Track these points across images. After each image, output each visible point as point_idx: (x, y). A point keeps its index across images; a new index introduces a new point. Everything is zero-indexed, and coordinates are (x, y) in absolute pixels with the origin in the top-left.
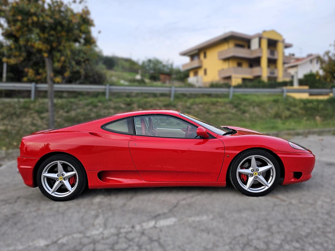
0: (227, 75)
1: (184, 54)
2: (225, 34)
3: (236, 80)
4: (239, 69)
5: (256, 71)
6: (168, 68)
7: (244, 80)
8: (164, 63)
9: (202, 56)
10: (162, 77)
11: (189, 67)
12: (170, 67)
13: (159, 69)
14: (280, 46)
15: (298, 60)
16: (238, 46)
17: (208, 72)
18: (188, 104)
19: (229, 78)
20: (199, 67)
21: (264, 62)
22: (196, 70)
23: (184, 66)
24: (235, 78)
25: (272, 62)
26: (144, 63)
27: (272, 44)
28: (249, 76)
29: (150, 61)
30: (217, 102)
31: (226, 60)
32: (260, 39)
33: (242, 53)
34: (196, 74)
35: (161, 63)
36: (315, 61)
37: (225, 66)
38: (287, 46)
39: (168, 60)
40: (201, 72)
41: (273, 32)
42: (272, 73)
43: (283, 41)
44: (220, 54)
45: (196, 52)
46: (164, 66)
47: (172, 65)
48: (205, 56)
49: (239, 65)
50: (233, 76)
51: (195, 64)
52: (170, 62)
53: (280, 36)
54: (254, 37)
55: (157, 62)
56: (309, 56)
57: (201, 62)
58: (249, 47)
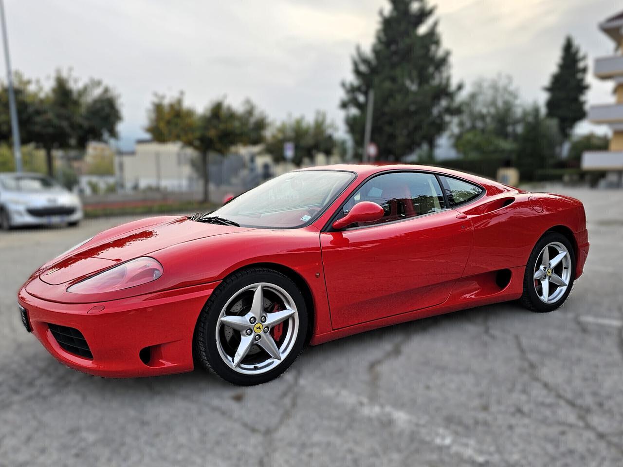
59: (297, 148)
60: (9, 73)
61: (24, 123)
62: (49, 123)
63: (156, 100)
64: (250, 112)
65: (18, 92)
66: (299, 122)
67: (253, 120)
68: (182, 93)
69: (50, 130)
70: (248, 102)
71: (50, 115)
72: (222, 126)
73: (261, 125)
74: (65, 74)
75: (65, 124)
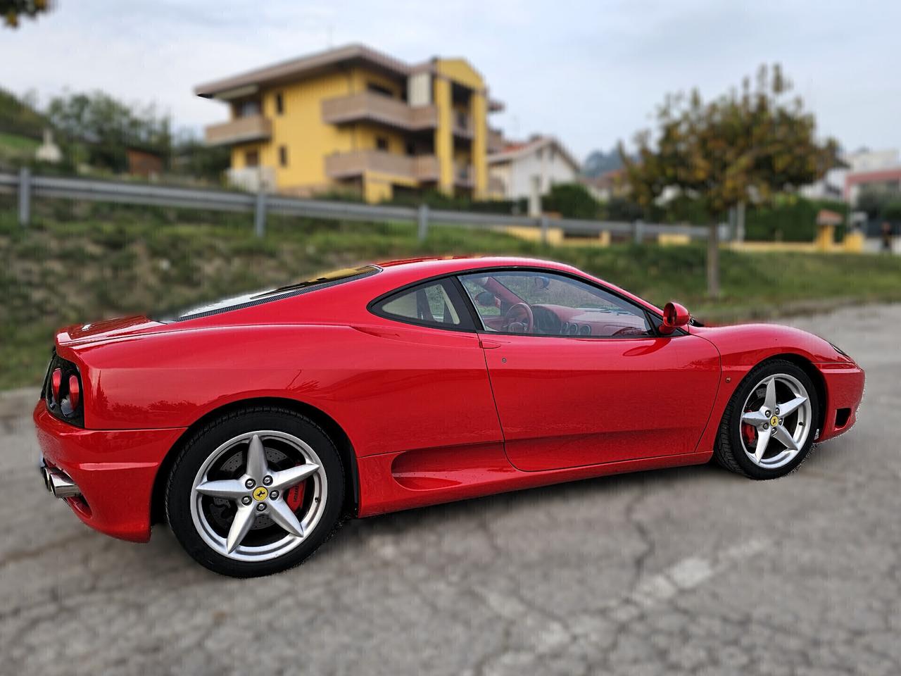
0: (352, 170)
1: (207, 94)
2: (332, 51)
3: (377, 188)
4: (382, 157)
5: (424, 168)
6: (151, 133)
7: (397, 189)
8: (137, 113)
9: (270, 107)
10: (134, 159)
11: (231, 137)
12: (157, 127)
13: (118, 133)
14: (479, 105)
15: (511, 146)
16: (375, 88)
17: (292, 156)
18: (311, 250)
19: (355, 180)
20: (264, 141)
21: (444, 144)
22: (252, 149)
23: (211, 130)
24: (375, 181)
25: (462, 146)
26: (56, 106)
27: (462, 96)
28: (408, 180)
29: (81, 101)
30: (391, 247)
31: (346, 126)
32: (434, 77)
33: (386, 111)
34: (253, 160)
35: (125, 113)
36: (546, 154)
37: (345, 144)
38: (495, 108)
39: (152, 107)
40: (269, 157)
41: (461, 63)
42: (464, 175)
43: (485, 92)
44: (327, 106)
45: (251, 90)
46: (135, 124)
47: (165, 124)
48: (280, 108)
49: (382, 145)
50: (370, 175)
51: (250, 127)
52: (159, 115)
53: (478, 77)
54: (419, 70)
55: (108, 110)
56: (535, 138)
57: (267, 124)
58: (404, 97)
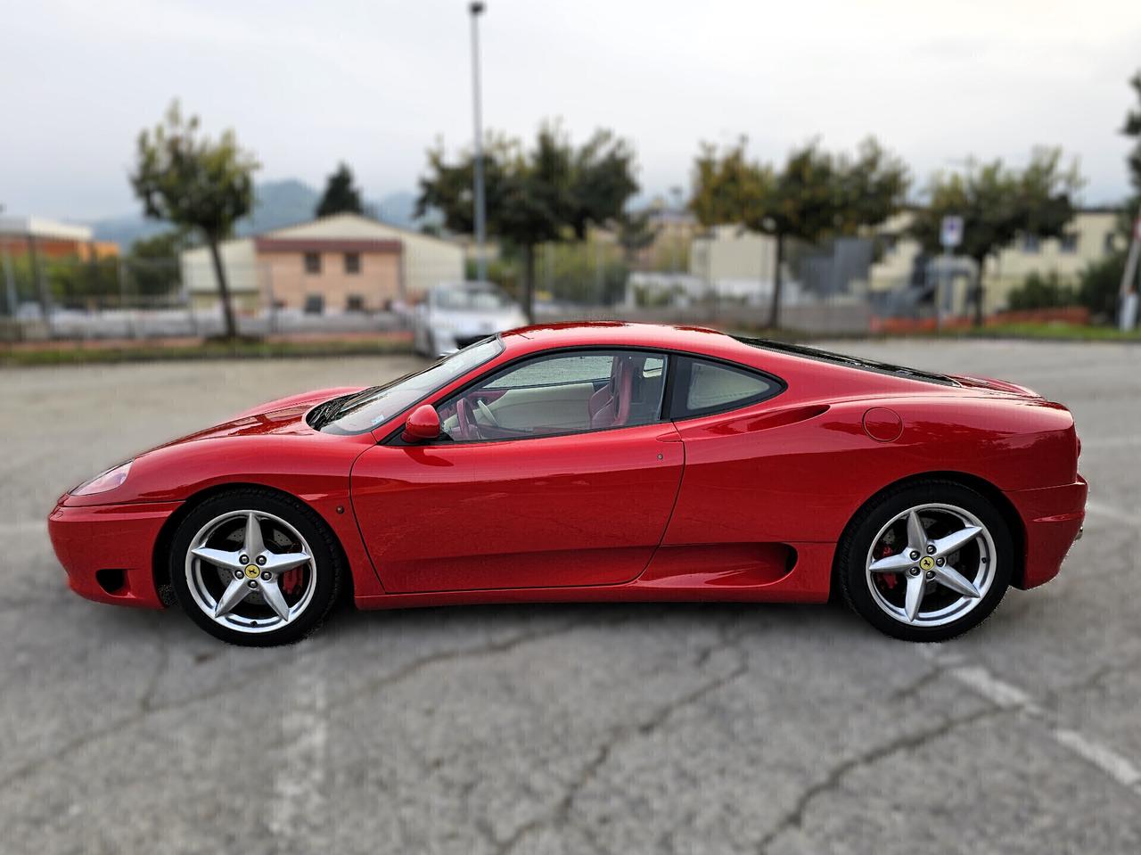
59: (970, 227)
60: (478, 132)
61: (492, 206)
62: (521, 207)
63: (700, 153)
64: (872, 163)
65: (486, 161)
66: (990, 173)
67: (875, 177)
68: (744, 139)
69: (521, 217)
70: (871, 143)
71: (524, 195)
72: (806, 194)
73: (892, 185)
74: (551, 130)
75: (541, 206)
